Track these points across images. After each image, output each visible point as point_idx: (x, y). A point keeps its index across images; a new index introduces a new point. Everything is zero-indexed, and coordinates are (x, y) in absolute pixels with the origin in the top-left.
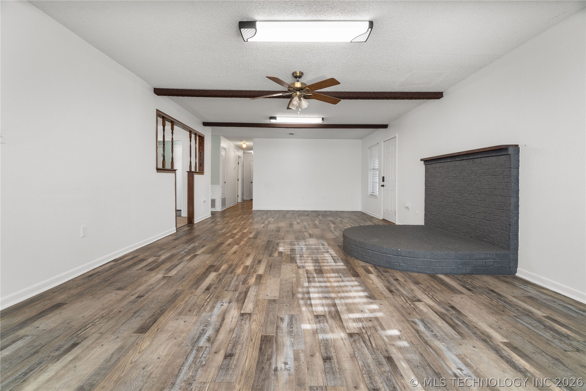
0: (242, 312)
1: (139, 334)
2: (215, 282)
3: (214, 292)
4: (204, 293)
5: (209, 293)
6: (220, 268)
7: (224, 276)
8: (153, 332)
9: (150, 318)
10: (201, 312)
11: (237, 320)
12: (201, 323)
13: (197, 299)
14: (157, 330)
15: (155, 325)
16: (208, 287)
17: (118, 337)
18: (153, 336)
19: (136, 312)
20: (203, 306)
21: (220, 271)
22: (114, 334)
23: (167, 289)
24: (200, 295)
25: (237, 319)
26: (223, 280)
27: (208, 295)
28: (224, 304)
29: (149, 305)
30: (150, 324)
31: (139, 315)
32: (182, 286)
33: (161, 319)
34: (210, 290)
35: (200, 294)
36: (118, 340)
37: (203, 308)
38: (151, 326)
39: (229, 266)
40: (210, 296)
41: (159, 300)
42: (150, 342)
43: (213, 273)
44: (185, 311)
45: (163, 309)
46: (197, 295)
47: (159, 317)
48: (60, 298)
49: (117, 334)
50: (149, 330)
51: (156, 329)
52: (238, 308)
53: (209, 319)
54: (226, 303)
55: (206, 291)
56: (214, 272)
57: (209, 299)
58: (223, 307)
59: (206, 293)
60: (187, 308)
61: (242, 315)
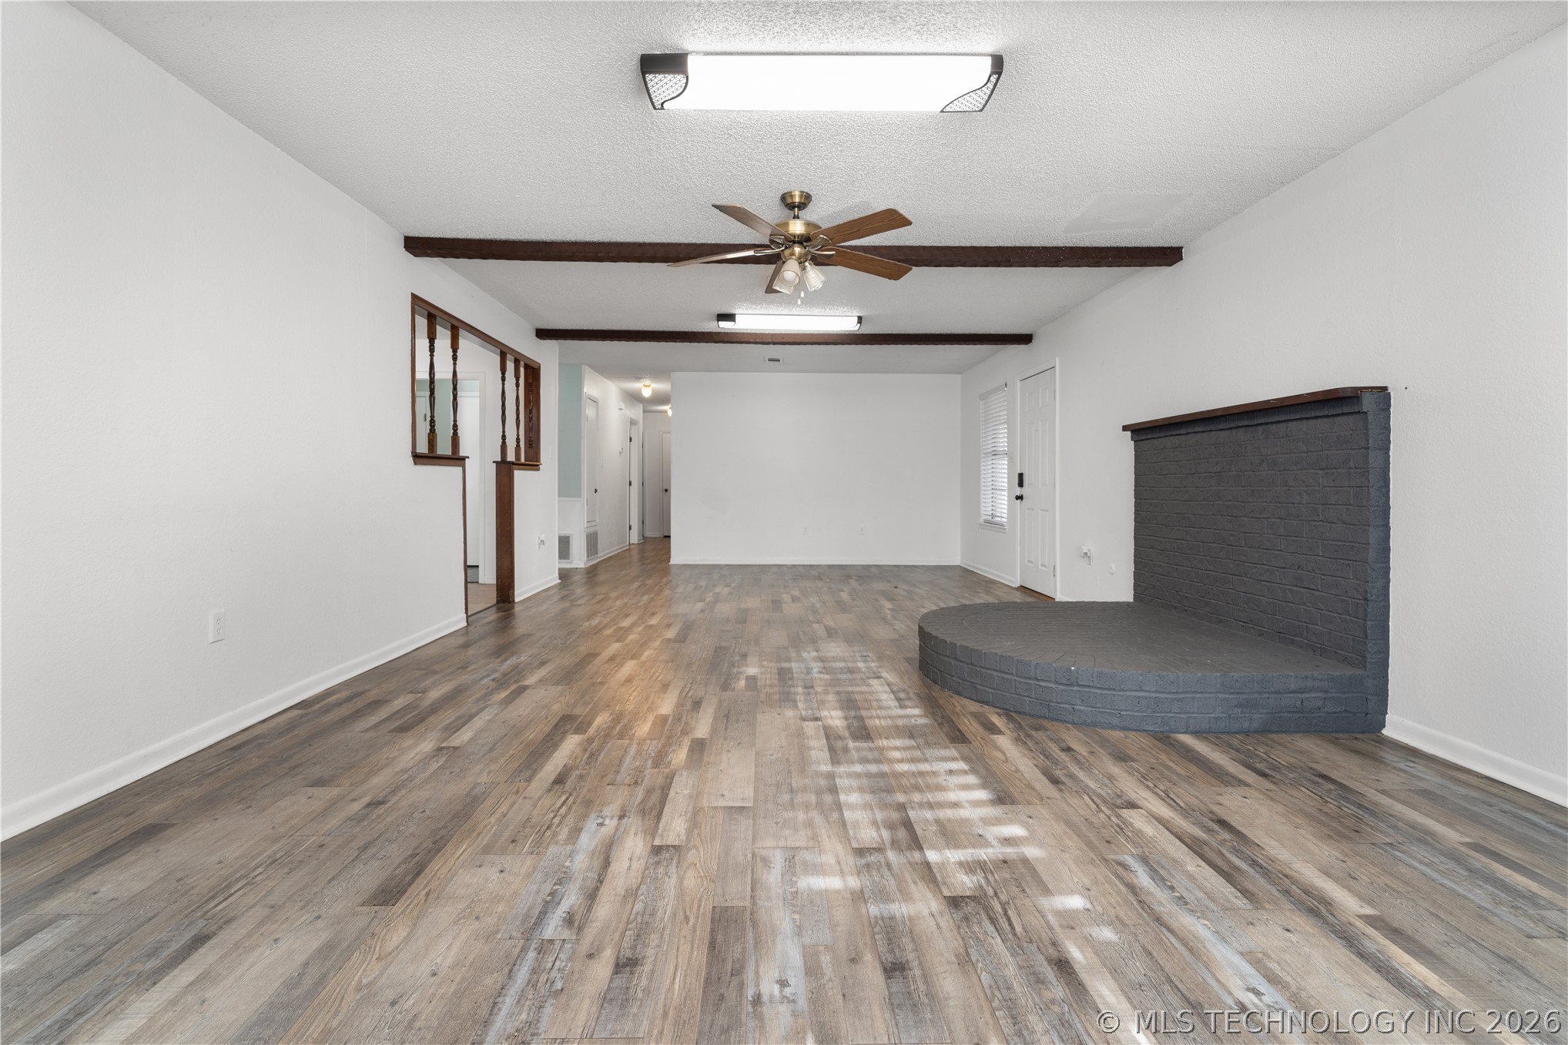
0: (657, 842)
1: (377, 908)
2: (578, 761)
3: (578, 788)
4: (550, 790)
5: (563, 793)
6: (590, 724)
7: (603, 743)
8: (415, 902)
9: (405, 861)
10: (544, 845)
11: (643, 865)
12: (547, 874)
13: (532, 808)
14: (427, 895)
15: (421, 881)
16: (559, 774)
17: (319, 917)
18: (415, 913)
19: (365, 847)
20: (549, 828)
21: (592, 731)
22: (307, 908)
23: (449, 782)
24: (540, 798)
25: (643, 862)
26: (599, 755)
27: (560, 796)
28: (607, 822)
29: (402, 828)
30: (408, 879)
31: (374, 855)
32: (489, 773)
33: (435, 865)
34: (565, 783)
35: (538, 795)
36: (320, 924)
37: (549, 833)
38: (410, 884)
39: (614, 716)
40: (567, 799)
41: (428, 812)
42: (408, 929)
43: (573, 736)
44: (500, 841)
45: (441, 838)
46: (531, 798)
47: (430, 861)
48: (154, 811)
49: (316, 908)
50: (405, 897)
51: (424, 893)
52: (645, 832)
53: (567, 864)
54: (612, 818)
55: (557, 787)
56: (574, 733)
57: (564, 808)
58: (603, 828)
59: (554, 791)
60: (506, 835)
61: (657, 850)
